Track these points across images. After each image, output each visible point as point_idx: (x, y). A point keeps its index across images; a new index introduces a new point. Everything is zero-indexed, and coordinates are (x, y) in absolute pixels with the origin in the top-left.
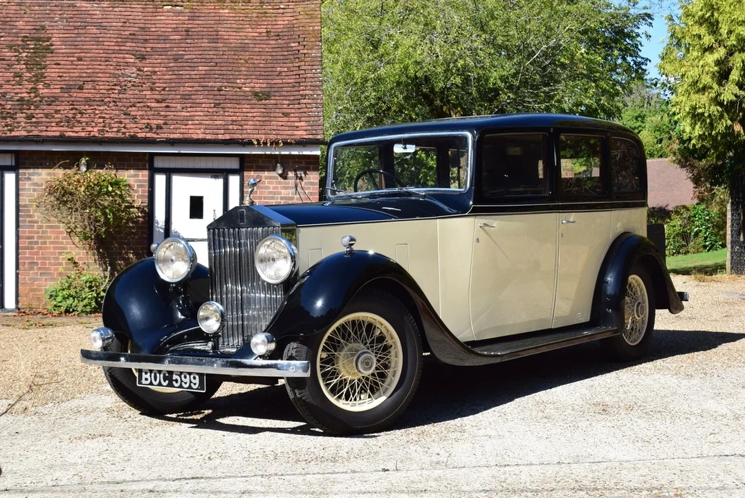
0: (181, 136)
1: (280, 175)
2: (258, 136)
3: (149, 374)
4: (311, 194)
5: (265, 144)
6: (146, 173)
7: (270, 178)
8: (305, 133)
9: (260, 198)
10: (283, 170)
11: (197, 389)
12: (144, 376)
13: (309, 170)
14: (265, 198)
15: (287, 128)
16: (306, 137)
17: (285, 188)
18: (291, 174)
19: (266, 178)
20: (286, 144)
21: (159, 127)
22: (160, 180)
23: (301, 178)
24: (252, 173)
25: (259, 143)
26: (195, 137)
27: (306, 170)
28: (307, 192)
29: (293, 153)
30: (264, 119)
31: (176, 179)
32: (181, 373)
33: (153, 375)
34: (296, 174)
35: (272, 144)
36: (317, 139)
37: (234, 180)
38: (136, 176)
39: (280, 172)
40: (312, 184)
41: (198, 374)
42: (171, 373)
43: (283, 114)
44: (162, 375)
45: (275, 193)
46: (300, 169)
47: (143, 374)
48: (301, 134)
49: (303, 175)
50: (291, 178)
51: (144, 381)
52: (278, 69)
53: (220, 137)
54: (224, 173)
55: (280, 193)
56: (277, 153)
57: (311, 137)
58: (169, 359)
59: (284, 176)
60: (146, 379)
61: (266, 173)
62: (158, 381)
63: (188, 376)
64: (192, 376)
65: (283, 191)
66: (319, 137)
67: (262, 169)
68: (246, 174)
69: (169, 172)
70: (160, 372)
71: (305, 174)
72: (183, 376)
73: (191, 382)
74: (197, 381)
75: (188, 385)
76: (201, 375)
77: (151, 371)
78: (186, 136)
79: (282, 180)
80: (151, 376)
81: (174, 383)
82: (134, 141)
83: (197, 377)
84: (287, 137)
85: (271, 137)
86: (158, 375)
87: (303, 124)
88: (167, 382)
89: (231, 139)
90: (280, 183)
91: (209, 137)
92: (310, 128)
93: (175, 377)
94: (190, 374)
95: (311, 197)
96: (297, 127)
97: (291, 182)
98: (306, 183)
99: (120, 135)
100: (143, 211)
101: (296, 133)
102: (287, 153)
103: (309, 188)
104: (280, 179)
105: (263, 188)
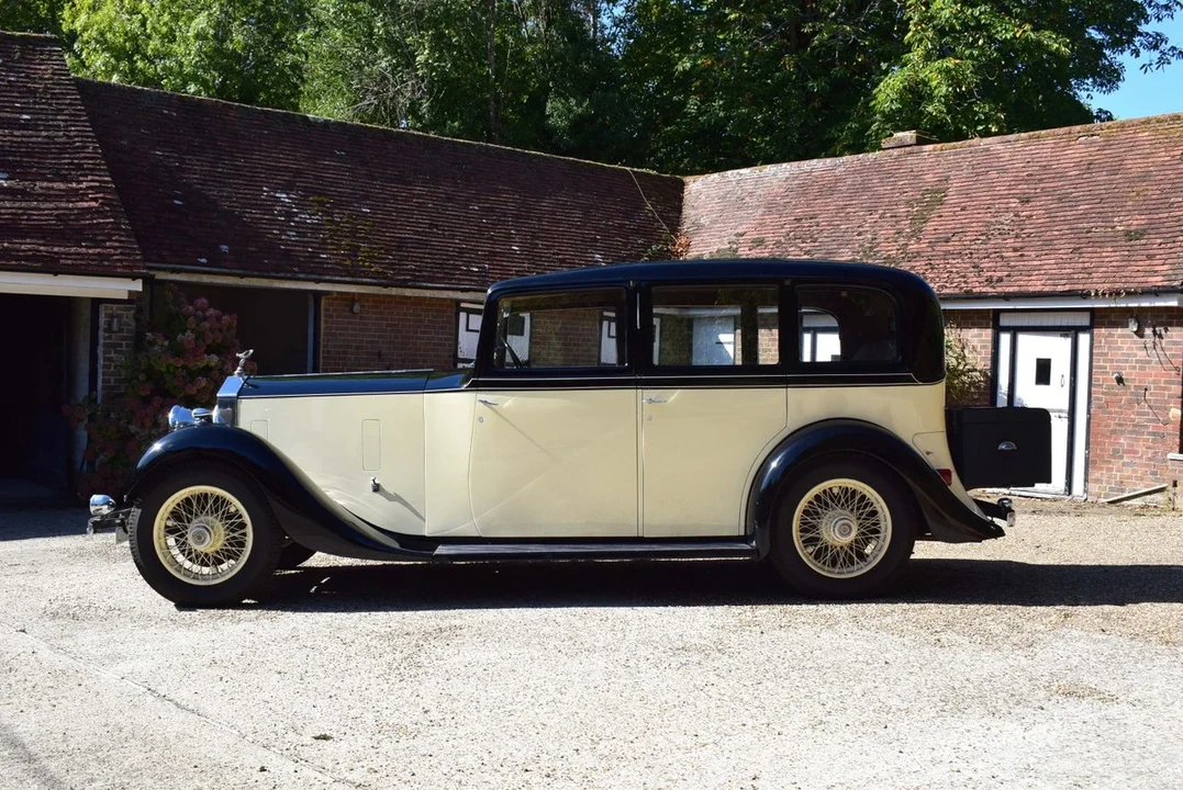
0: (1016, 289)
1: (1135, 332)
2: (1101, 286)
4: (1173, 356)
6: (989, 332)
7: (1124, 336)
8: (1161, 278)
9: (1112, 361)
10: (1138, 327)
13: (1172, 325)
14: (1118, 361)
15: (1142, 274)
16: (1161, 284)
17: (1142, 349)
18: (1148, 331)
19: (1120, 336)
21: (1000, 280)
22: (1005, 338)
23: (1161, 336)
24: (1103, 330)
26: (1031, 289)
27: (1166, 325)
28: (1168, 353)
30: (1121, 264)
31: (1022, 338)
34: (1154, 332)
35: (1111, 294)
36: (1173, 287)
37: (1084, 339)
38: (980, 335)
39: (1135, 329)
40: (1174, 343)
43: (1147, 256)
45: (1129, 355)
46: (1160, 324)
48: (1157, 281)
49: (1163, 333)
50: (1149, 336)
53: (1060, 288)
54: (1072, 332)
55: (1136, 355)
57: (1166, 283)
59: (1140, 333)
61: (1119, 330)
65: (1139, 353)
66: (1174, 284)
68: (1096, 331)
69: (1015, 331)
71: (1166, 330)
78: (1022, 289)
79: (1139, 339)
82: (970, 296)
84: (1135, 285)
85: (1117, 285)
87: (1165, 267)
89: (1069, 291)
90: (1135, 342)
91: (1046, 289)
92: (1170, 272)
95: (1173, 360)
96: (1156, 271)
97: (1148, 340)
98: (1167, 343)
99: (957, 290)
100: (985, 375)
101: (1150, 279)
102: (1136, 305)
103: (1171, 349)
104: (1136, 338)
105: (1115, 349)
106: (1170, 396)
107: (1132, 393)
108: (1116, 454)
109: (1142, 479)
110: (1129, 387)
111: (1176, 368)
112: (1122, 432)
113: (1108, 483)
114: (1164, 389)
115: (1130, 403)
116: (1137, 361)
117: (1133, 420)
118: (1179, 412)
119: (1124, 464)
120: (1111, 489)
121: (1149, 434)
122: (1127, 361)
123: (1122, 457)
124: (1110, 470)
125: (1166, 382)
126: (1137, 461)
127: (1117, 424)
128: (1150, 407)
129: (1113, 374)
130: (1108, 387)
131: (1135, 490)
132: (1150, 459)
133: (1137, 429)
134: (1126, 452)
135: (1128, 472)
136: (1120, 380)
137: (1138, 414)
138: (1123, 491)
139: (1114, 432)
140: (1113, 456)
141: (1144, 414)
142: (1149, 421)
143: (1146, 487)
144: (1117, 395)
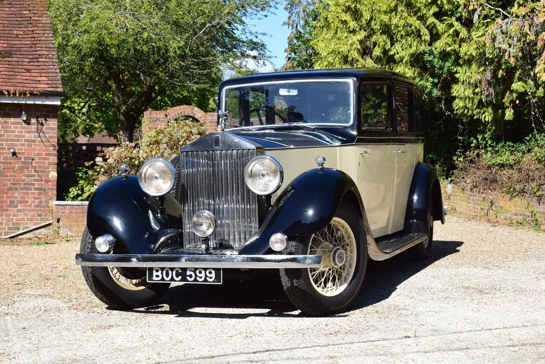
1: (25, 121)
2: (7, 88)
3: (160, 272)
4: (51, 137)
5: (14, 94)
7: (16, 123)
8: (46, 86)
9: (7, 140)
10: (27, 117)
11: (213, 282)
12: (155, 273)
13: (49, 117)
14: (11, 140)
15: (31, 82)
16: (49, 89)
17: (29, 132)
18: (33, 121)
19: (12, 123)
20: (33, 95)
23: (42, 124)
25: (9, 94)
27: (46, 117)
28: (47, 135)
29: (37, 103)
30: (10, 73)
32: (196, 269)
33: (164, 272)
34: (38, 121)
35: (20, 94)
36: (58, 92)
39: (25, 118)
40: (52, 129)
41: (214, 269)
42: (184, 270)
43: (26, 69)
44: (174, 272)
45: (19, 136)
46: (42, 116)
47: (154, 272)
48: (43, 87)
49: (44, 122)
50: (34, 124)
51: (155, 278)
52: (15, 32)
55: (24, 136)
56: (23, 102)
57: (52, 89)
58: (186, 258)
59: (27, 122)
60: (157, 276)
61: (12, 120)
62: (170, 276)
63: (203, 272)
64: (207, 272)
65: (27, 135)
66: (59, 90)
67: (9, 115)
70: (172, 269)
71: (46, 120)
72: (197, 272)
73: (206, 276)
74: (213, 275)
75: (203, 279)
76: (217, 270)
77: (162, 269)
79: (26, 126)
80: (162, 273)
81: (188, 278)
83: (213, 272)
84: (32, 89)
85: (19, 88)
86: (170, 272)
87: (44, 78)
88: (180, 277)
90: (24, 128)
92: (50, 82)
93: (188, 273)
94: (205, 269)
95: (51, 140)
96: (39, 81)
97: (34, 127)
98: (46, 129)
101: (39, 86)
102: (32, 102)
103: (49, 133)
104: (24, 125)
105: (8, 132)
106: (50, 164)
107: (22, 162)
108: (12, 204)
109: (31, 220)
110: (20, 158)
111: (53, 145)
112: (16, 189)
113: (7, 224)
114: (45, 159)
115: (22, 169)
116: (26, 141)
117: (24, 180)
118: (55, 174)
119: (18, 211)
120: (10, 229)
121: (35, 189)
122: (18, 140)
123: (16, 206)
124: (9, 215)
125: (46, 154)
126: (27, 208)
127: (12, 184)
128: (35, 171)
129: (9, 149)
130: (5, 158)
131: (27, 228)
132: (37, 206)
133: (27, 187)
134: (19, 202)
135: (21, 216)
136: (14, 154)
137: (28, 176)
138: (18, 229)
139: (10, 189)
140: (10, 206)
141: (32, 176)
142: (36, 180)
143: (35, 224)
144: (11, 163)
